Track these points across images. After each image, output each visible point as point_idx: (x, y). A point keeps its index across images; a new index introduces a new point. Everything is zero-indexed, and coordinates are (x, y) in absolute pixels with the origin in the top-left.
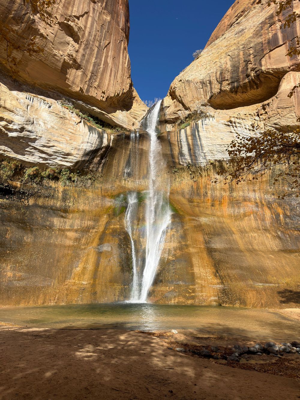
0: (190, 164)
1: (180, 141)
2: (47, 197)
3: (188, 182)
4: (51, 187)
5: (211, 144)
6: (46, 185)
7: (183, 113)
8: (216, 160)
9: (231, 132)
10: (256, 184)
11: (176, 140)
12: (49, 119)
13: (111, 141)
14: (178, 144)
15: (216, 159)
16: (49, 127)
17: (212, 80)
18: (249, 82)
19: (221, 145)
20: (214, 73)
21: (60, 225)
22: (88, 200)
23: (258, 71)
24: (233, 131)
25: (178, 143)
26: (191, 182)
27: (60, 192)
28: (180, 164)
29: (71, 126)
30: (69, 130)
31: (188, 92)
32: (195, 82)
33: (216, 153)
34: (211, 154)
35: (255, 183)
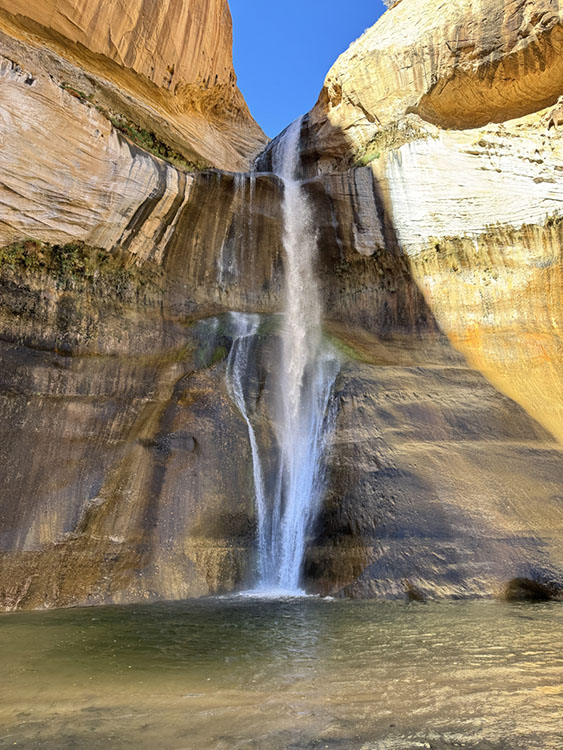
0: (380, 250)
1: (357, 195)
2: (15, 313)
3: (375, 295)
4: (27, 289)
5: (434, 200)
6: (13, 283)
7: (361, 132)
8: (446, 238)
9: (483, 169)
10: (549, 291)
11: (347, 191)
12: (25, 107)
13: (188, 188)
14: (352, 201)
15: (446, 235)
16: (25, 127)
17: (435, 47)
18: (525, 51)
19: (459, 200)
20: (442, 27)
21: (49, 386)
22: (126, 328)
23: (550, 20)
24: (488, 166)
25: (352, 199)
26: (381, 295)
27: (52, 303)
28: (356, 252)
29: (86, 138)
30: (81, 146)
31: (373, 79)
32: (391, 54)
33: (447, 220)
34: (434, 224)
35: (547, 288)
